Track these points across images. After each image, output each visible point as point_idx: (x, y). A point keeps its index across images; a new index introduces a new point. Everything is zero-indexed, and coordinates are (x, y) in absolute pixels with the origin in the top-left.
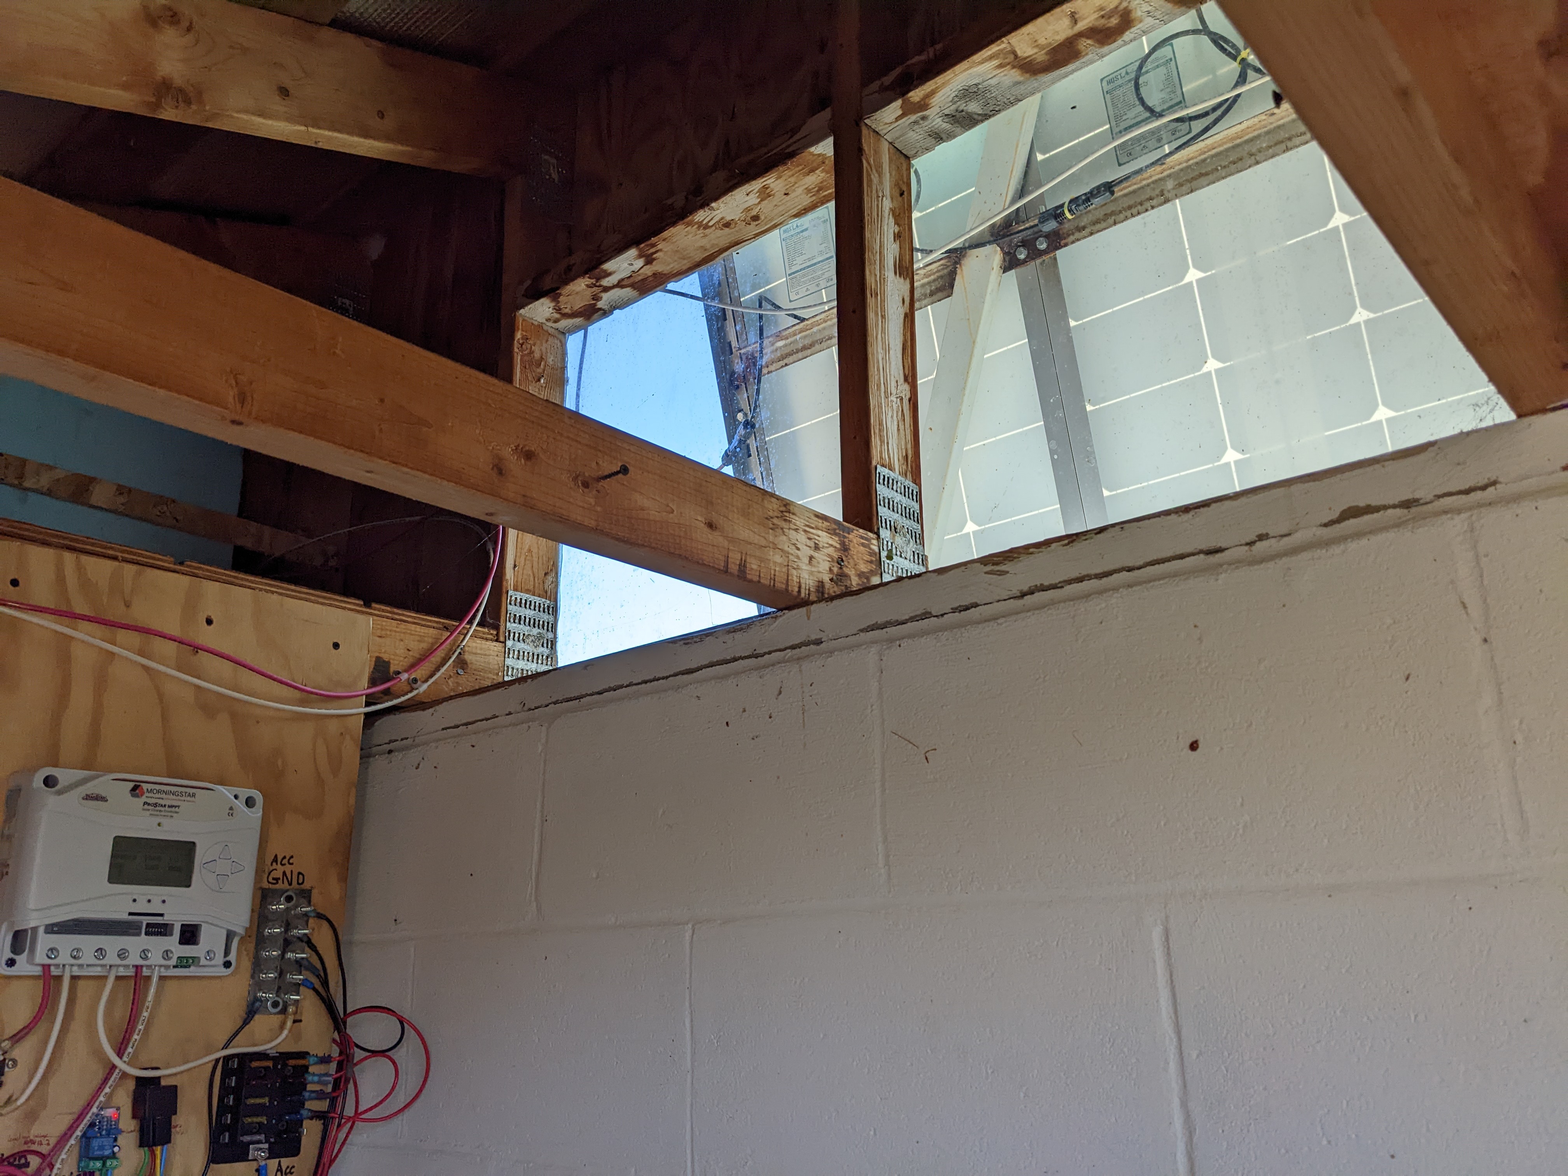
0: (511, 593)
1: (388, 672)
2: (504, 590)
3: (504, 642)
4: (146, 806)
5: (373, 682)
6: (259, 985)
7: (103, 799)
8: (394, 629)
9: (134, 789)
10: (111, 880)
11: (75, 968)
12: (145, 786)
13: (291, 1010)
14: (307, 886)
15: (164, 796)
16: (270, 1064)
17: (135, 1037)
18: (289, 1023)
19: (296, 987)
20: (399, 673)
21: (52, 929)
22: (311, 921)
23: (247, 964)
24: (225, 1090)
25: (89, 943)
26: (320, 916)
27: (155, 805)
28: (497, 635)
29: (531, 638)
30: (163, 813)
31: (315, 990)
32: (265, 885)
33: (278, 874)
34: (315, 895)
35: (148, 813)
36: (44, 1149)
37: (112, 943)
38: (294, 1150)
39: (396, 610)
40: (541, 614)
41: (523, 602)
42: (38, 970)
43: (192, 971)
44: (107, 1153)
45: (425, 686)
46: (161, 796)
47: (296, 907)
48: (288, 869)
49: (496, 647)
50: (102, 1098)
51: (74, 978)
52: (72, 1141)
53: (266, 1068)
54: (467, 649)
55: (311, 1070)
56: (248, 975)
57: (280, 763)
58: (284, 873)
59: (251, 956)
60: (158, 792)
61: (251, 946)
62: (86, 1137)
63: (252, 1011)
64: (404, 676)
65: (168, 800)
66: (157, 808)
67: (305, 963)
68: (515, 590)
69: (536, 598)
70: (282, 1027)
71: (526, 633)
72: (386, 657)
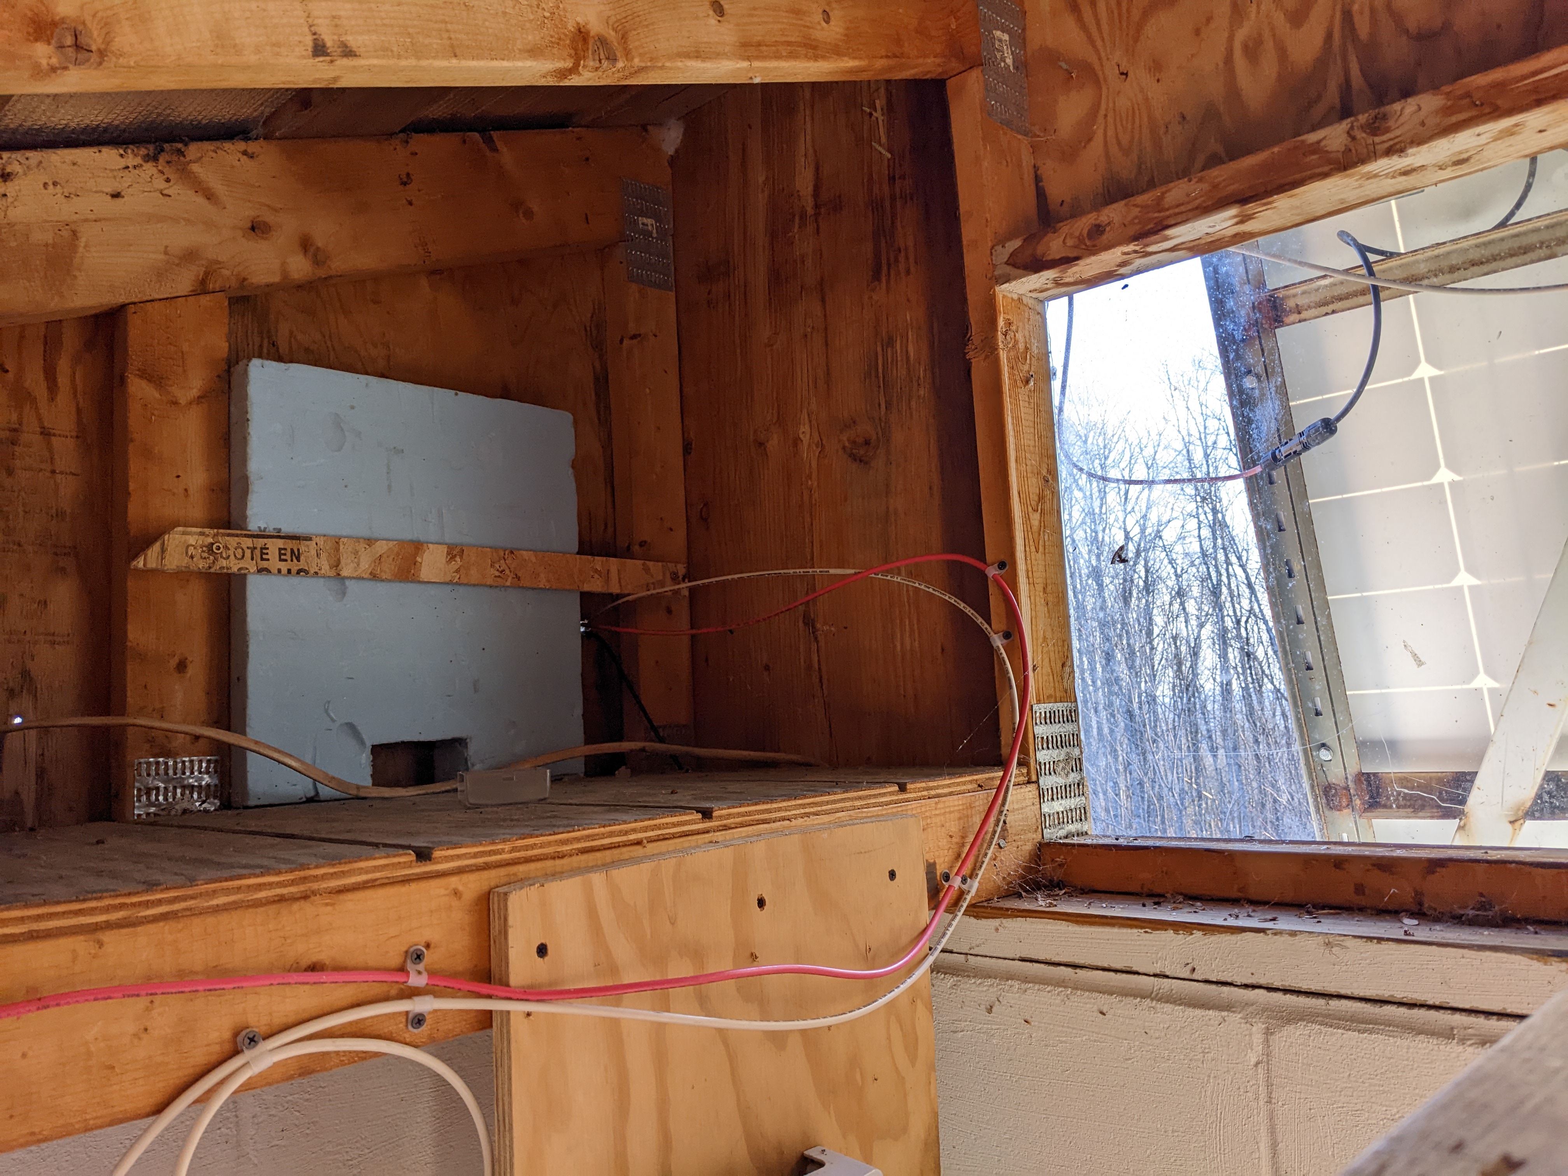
0: (1035, 707)
1: (936, 877)
8: (933, 813)
20: (947, 876)
28: (1028, 773)
29: (1061, 765)
39: (931, 784)
40: (1066, 725)
41: (1048, 715)
45: (975, 885)
49: (1030, 792)
54: (1010, 806)
64: (956, 881)
68: (1039, 702)
69: (1059, 704)
71: (1056, 760)
72: (937, 859)
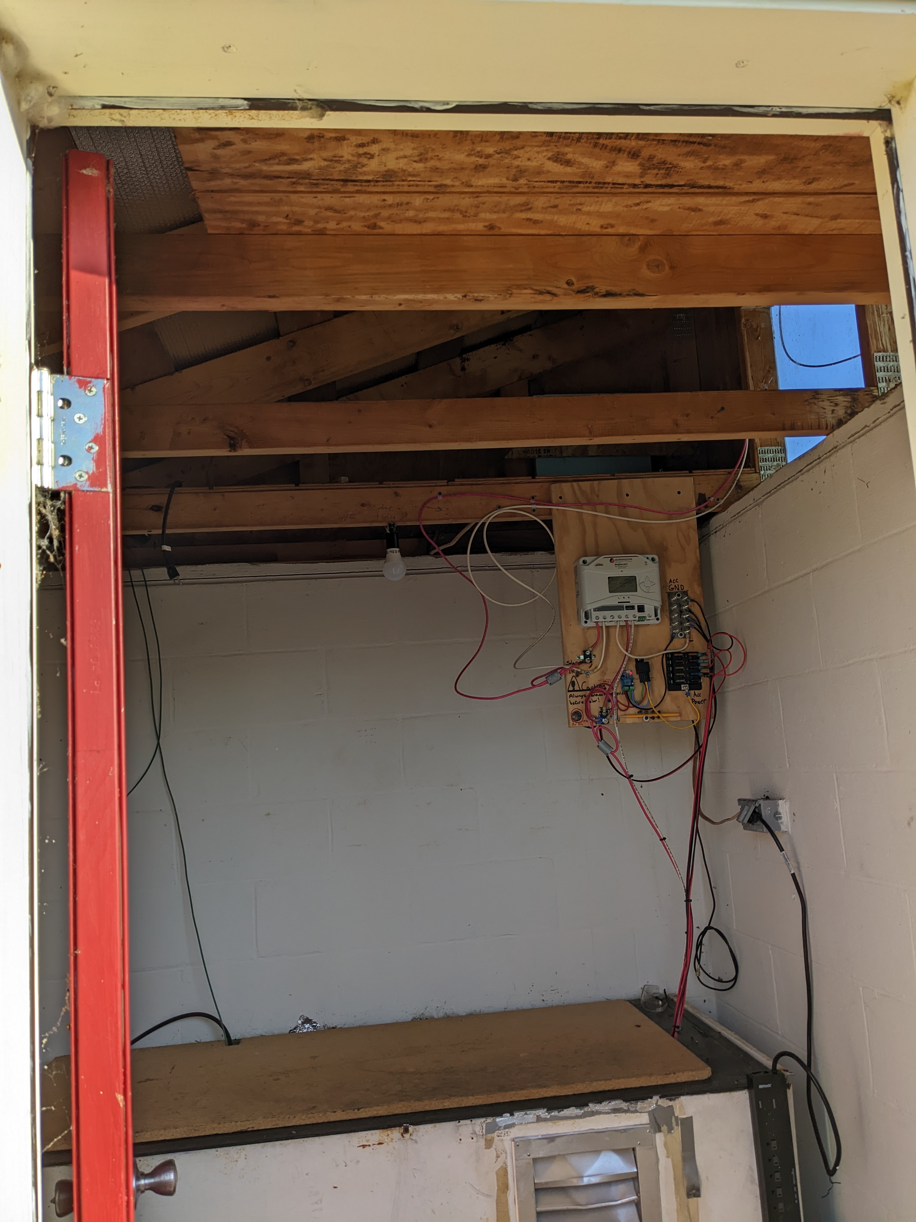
0: (759, 449)
1: (705, 498)
2: (755, 448)
3: (760, 473)
4: (616, 565)
5: (699, 503)
6: (674, 628)
7: (602, 565)
8: (704, 479)
9: (611, 560)
10: (610, 592)
11: (606, 623)
12: (614, 558)
13: (687, 636)
14: (685, 590)
15: (622, 561)
16: (682, 655)
17: (630, 645)
18: (688, 641)
19: (689, 628)
20: (709, 498)
21: (595, 610)
22: (690, 603)
23: (667, 621)
24: (668, 666)
25: (608, 613)
26: (692, 601)
27: (619, 564)
29: (773, 467)
30: (622, 567)
31: (695, 628)
32: (669, 591)
33: (673, 586)
34: (689, 592)
35: (618, 568)
36: (610, 683)
37: (616, 613)
38: (699, 687)
39: (704, 471)
40: (777, 454)
41: (766, 451)
42: (594, 625)
43: (645, 622)
44: (630, 684)
45: (722, 501)
47: (682, 598)
48: (676, 584)
49: (756, 475)
50: (624, 666)
51: (607, 627)
52: (618, 680)
53: (681, 657)
54: (740, 480)
55: (701, 658)
56: (669, 624)
57: (665, 544)
58: (675, 586)
59: (669, 617)
60: (619, 560)
61: (668, 614)
62: (621, 679)
63: (672, 638)
64: (712, 499)
66: (620, 566)
67: (689, 619)
68: (761, 446)
70: (685, 643)
71: (770, 465)
72: (703, 493)
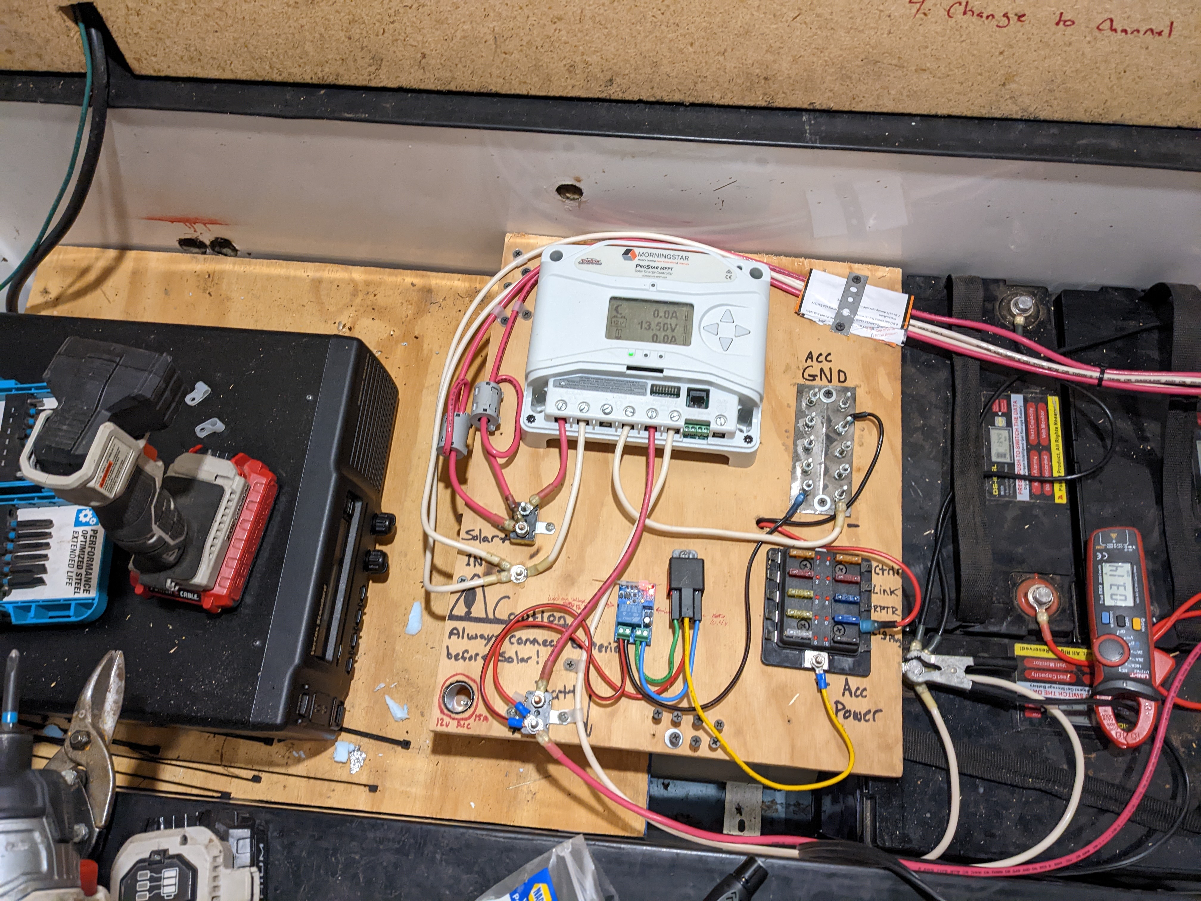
4: (638, 268)
7: (598, 263)
9: (627, 252)
10: (609, 335)
12: (637, 250)
13: (840, 508)
14: (849, 384)
15: (656, 259)
18: (840, 524)
21: (562, 379)
26: (869, 416)
27: (648, 267)
30: (656, 275)
32: (802, 381)
33: (815, 371)
34: (861, 394)
35: (641, 274)
37: (616, 400)
38: (863, 669)
44: (636, 620)
46: (654, 259)
56: (788, 470)
58: (822, 370)
59: (790, 450)
60: (651, 255)
61: (790, 441)
65: (661, 263)
66: (650, 270)
